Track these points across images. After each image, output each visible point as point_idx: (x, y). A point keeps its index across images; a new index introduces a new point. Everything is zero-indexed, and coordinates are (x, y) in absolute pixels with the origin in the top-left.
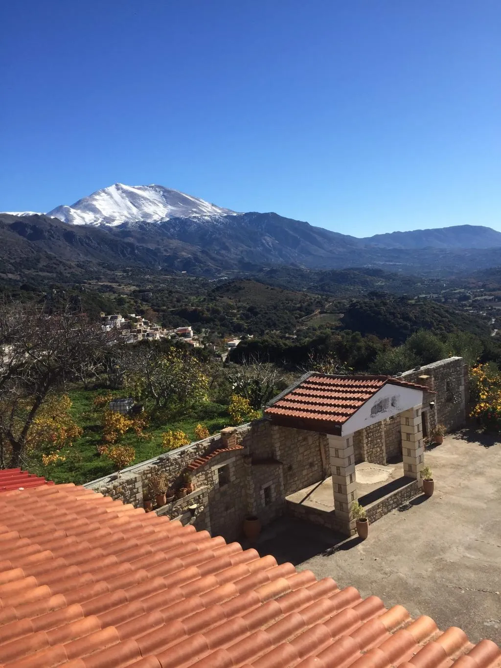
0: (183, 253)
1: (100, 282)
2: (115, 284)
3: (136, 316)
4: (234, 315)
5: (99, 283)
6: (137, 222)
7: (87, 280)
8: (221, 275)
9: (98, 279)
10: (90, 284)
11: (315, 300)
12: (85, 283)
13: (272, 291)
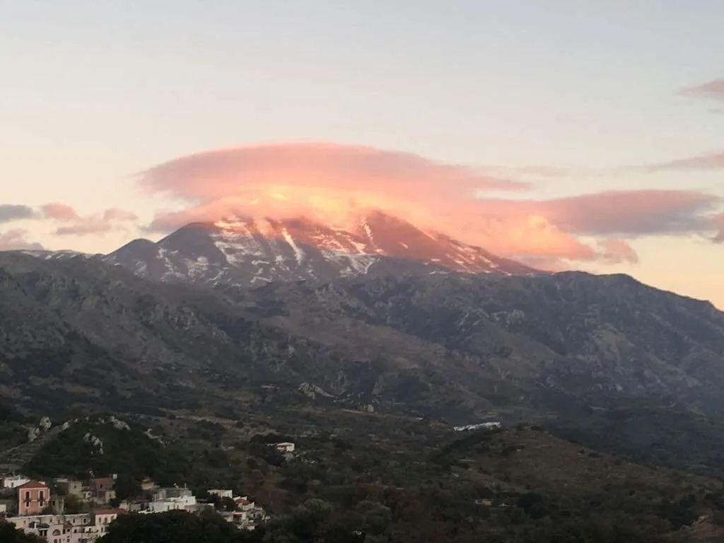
0: (400, 360)
1: (196, 415)
2: (231, 421)
3: (235, 494)
4: (484, 512)
5: (194, 418)
6: (300, 282)
7: (167, 408)
8: (487, 416)
9: (194, 407)
10: (172, 417)
11: (702, 491)
12: (163, 414)
13: (592, 459)
